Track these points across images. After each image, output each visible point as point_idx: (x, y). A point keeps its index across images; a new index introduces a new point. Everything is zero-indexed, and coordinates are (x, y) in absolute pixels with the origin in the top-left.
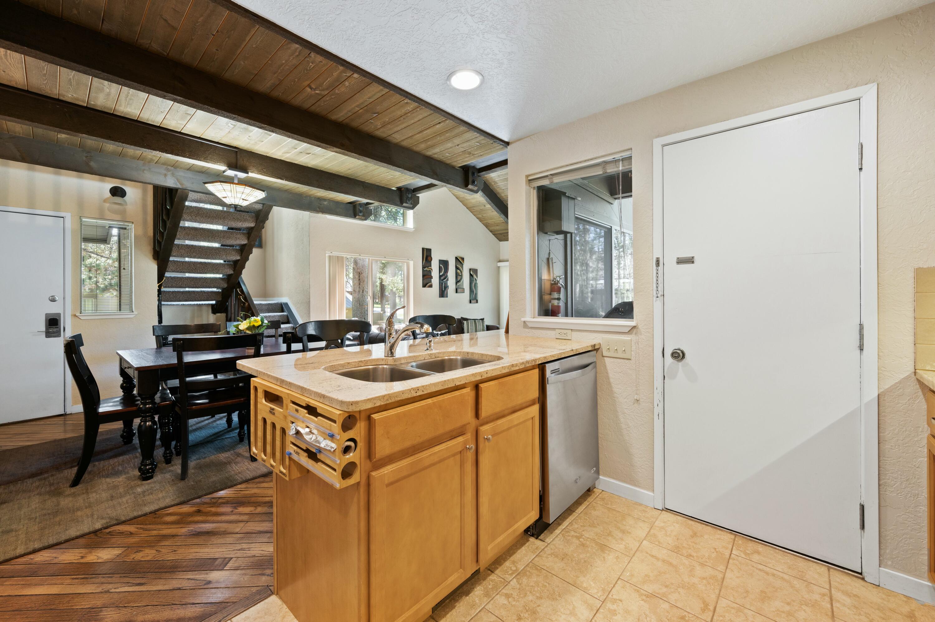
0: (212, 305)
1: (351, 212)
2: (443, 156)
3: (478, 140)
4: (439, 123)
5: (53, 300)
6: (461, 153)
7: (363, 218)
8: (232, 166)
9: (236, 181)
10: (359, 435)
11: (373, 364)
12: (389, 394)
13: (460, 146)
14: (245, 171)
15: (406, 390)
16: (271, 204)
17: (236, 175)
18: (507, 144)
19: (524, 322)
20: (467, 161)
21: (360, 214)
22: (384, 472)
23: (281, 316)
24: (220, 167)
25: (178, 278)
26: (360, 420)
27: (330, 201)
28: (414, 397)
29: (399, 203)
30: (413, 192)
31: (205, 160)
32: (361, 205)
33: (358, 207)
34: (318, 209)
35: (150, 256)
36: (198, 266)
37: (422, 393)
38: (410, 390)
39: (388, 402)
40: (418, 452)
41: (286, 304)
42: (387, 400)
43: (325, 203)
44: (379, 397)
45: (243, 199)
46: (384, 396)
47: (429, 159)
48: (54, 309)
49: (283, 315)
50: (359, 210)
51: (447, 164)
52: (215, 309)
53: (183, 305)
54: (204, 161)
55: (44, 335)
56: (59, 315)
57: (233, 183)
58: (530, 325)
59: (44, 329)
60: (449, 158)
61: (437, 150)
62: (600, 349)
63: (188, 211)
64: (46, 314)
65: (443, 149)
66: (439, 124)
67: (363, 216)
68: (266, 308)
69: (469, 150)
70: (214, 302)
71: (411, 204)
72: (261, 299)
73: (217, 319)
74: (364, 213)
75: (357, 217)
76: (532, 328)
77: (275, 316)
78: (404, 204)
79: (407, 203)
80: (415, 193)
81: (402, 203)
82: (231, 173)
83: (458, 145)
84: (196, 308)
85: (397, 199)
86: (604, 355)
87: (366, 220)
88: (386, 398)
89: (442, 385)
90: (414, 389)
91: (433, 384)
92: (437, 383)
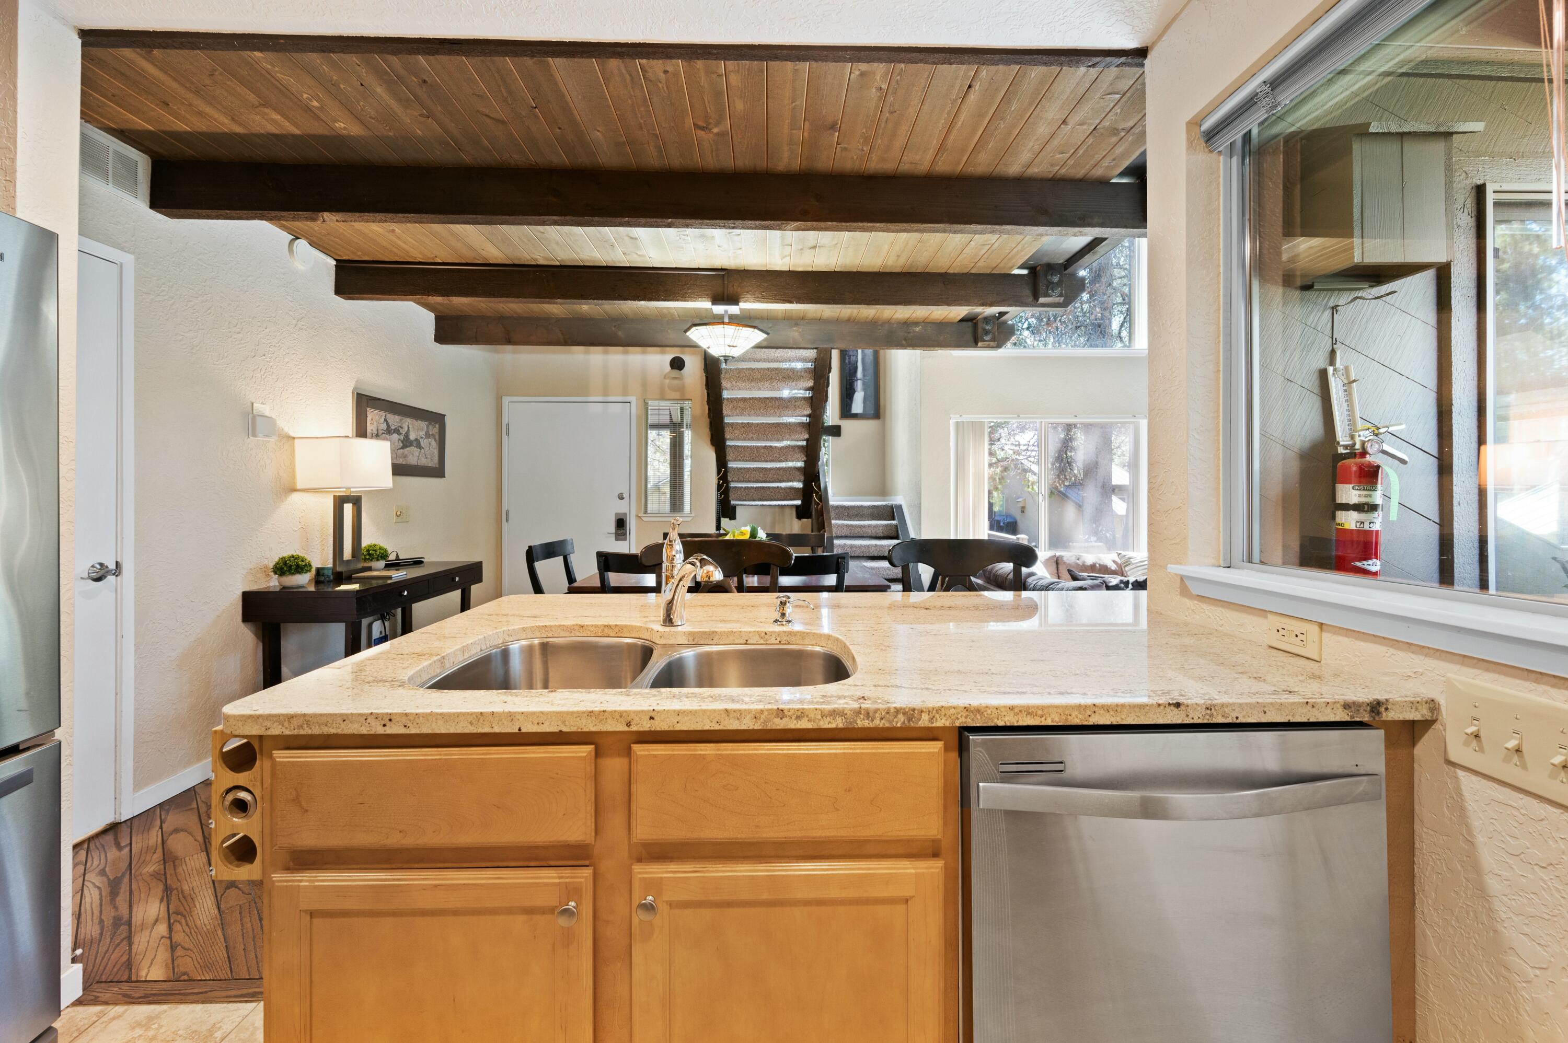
0: (797, 507)
1: (969, 337)
2: (1052, 165)
3: (1104, 86)
4: (970, 87)
5: (621, 497)
6: (1090, 140)
7: (992, 344)
8: (718, 299)
9: (726, 320)
10: (259, 784)
11: (633, 636)
12: (304, 715)
13: (1072, 121)
14: (734, 300)
15: (352, 714)
16: (825, 346)
17: (726, 311)
18: (1141, 53)
19: (1182, 578)
20: (1122, 156)
21: (987, 338)
22: (301, 881)
23: (886, 526)
24: (704, 304)
25: (745, 468)
26: (262, 754)
27: (925, 322)
28: (375, 736)
29: (1031, 299)
30: (1066, 269)
31: (684, 298)
32: (987, 320)
33: (981, 325)
34: (904, 342)
35: (709, 442)
36: (762, 451)
37: (402, 731)
38: (366, 717)
39: (302, 732)
40: (416, 866)
41: (900, 507)
42: (301, 727)
43: (917, 329)
44: (278, 716)
45: (729, 346)
46: (290, 717)
47: (1022, 183)
48: (622, 508)
49: (891, 525)
50: (985, 329)
51: (1081, 180)
52: (802, 513)
53: (763, 505)
54: (682, 301)
55: (613, 537)
56: (626, 514)
57: (723, 323)
58: (1195, 589)
59: (613, 530)
60: (1071, 162)
61: (1025, 156)
62: (1437, 726)
63: (727, 376)
64: (616, 514)
65: (1037, 148)
66: (972, 90)
67: (993, 340)
68: (870, 511)
69: (1106, 123)
70: (798, 502)
71: (1061, 295)
72: (878, 498)
73: (802, 527)
74: (994, 334)
75: (980, 344)
76: (1201, 598)
77: (876, 526)
78: (1042, 300)
79: (1047, 295)
80: (1069, 270)
81: (1036, 298)
82: (719, 309)
83: (1064, 122)
84: (777, 509)
85: (1027, 292)
86: (1453, 758)
87: (999, 346)
88: (295, 722)
89: (471, 723)
90: (377, 717)
91: (441, 714)
92: (454, 714)
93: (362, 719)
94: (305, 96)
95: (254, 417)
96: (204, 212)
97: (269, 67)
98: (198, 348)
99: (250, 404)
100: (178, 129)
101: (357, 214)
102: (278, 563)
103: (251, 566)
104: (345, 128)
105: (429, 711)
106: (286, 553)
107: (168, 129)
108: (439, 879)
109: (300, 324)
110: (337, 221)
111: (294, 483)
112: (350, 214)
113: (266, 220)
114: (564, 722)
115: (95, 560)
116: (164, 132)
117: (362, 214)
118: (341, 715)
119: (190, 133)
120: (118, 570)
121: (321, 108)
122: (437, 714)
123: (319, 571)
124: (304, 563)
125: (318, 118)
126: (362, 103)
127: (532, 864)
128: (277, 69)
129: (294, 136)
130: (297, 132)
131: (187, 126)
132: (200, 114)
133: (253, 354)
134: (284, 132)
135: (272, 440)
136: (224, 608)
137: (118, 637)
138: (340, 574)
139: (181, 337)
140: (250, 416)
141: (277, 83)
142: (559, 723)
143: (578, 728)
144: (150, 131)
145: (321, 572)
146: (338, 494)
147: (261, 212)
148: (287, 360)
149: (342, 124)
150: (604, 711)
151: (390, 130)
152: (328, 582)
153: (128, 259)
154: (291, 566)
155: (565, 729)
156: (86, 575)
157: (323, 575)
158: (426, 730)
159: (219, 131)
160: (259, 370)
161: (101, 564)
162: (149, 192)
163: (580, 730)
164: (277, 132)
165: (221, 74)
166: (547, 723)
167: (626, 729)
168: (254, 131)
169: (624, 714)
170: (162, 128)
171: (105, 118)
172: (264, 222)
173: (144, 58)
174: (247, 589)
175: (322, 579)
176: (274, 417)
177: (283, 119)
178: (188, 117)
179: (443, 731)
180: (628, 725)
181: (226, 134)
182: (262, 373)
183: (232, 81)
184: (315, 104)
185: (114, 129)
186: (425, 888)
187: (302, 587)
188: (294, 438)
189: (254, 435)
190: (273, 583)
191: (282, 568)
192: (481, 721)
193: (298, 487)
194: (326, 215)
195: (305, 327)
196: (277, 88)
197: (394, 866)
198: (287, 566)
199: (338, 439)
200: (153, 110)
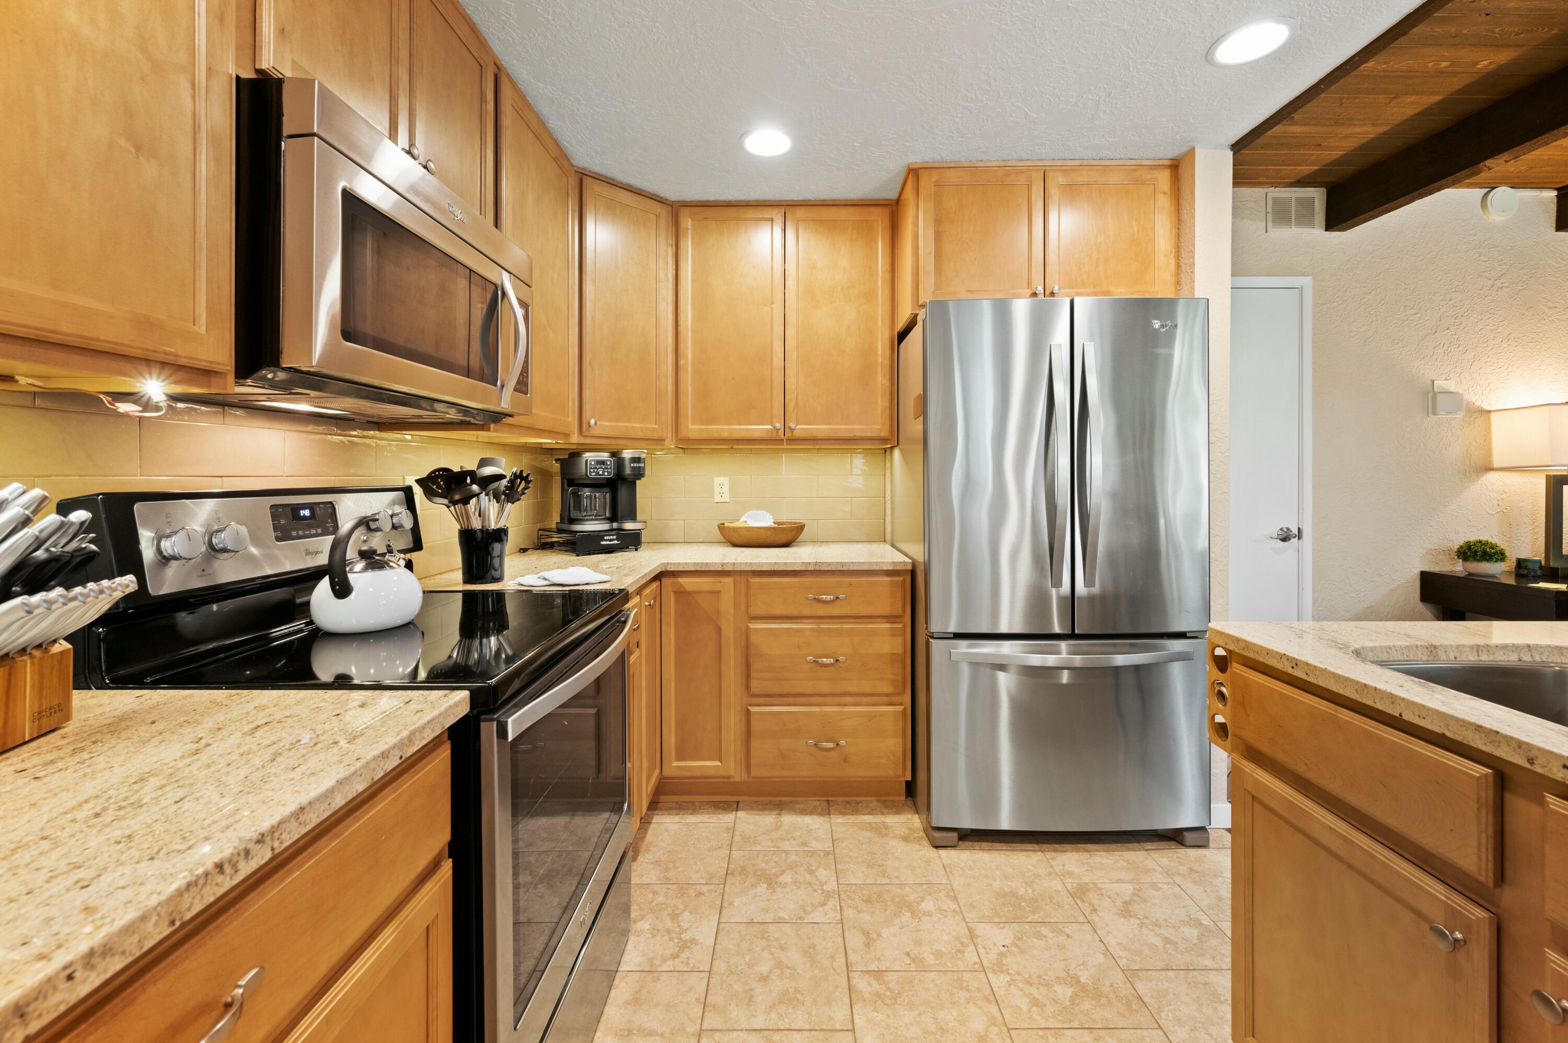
12: (1246, 641)
22: (1245, 767)
88: (1241, 644)
89: (1357, 691)
90: (1289, 659)
91: (1333, 673)
92: (1343, 677)
93: (1279, 657)
94: (1430, 65)
95: (1435, 395)
96: (1366, 215)
97: (1384, 66)
98: (1371, 340)
99: (1429, 383)
100: (1335, 157)
101: (1528, 144)
102: (1461, 547)
103: (1430, 546)
104: (1490, 63)
105: (1324, 667)
106: (1473, 538)
107: (1328, 161)
108: (1335, 825)
109: (1498, 283)
110: (1506, 161)
111: (1491, 461)
112: (1518, 148)
113: (1448, 187)
114: (1447, 725)
115: (1284, 525)
116: (1327, 165)
117: (1535, 141)
118: (1266, 649)
119: (1345, 155)
120: (1300, 535)
121: (1453, 64)
122: (1330, 672)
123: (1520, 563)
124: (1493, 551)
125: (1455, 74)
126: (1497, 30)
127: (1407, 856)
128: (1392, 63)
129: (1437, 104)
130: (1438, 98)
131: (1340, 151)
132: (1346, 137)
133: (1433, 331)
134: (1426, 106)
135: (1460, 415)
136: (1399, 583)
137: (1300, 589)
138: (1555, 570)
139: (1354, 334)
140: (1430, 394)
141: (1397, 74)
142: (1442, 724)
143: (1464, 738)
144: (1318, 170)
145: (1524, 564)
146: (1552, 474)
147: (1417, 192)
148: (1478, 328)
149: (1484, 62)
150: (1497, 732)
151: (1551, 29)
152: (1534, 577)
153: (1306, 282)
154: (1476, 552)
155: (1448, 734)
156: (1276, 536)
157: (1526, 568)
158: (1321, 683)
159: (1366, 140)
160: (1442, 345)
161: (1288, 529)
162: (1324, 218)
163: (1465, 742)
164: (1417, 111)
165: (1348, 99)
166: (1428, 720)
167: (1527, 765)
168: (1396, 122)
169: (1524, 746)
170: (1324, 163)
171: (1284, 179)
172: (1447, 190)
173: (1291, 125)
174: (1426, 569)
175: (1525, 572)
176: (1460, 392)
177: (1418, 97)
178: (1337, 144)
179: (1335, 689)
180: (1531, 761)
181: (1373, 139)
182: (1445, 348)
183: (1359, 98)
184: (1444, 64)
185: (1294, 183)
186: (1322, 824)
187: (1494, 577)
188: (1490, 412)
189: (1435, 413)
190: (1459, 568)
191: (1465, 553)
192: (1366, 692)
193: (1495, 466)
194: (1488, 163)
195: (1506, 284)
196: (1400, 76)
197: (1308, 795)
198: (1470, 552)
199: (1547, 407)
200: (1312, 155)
